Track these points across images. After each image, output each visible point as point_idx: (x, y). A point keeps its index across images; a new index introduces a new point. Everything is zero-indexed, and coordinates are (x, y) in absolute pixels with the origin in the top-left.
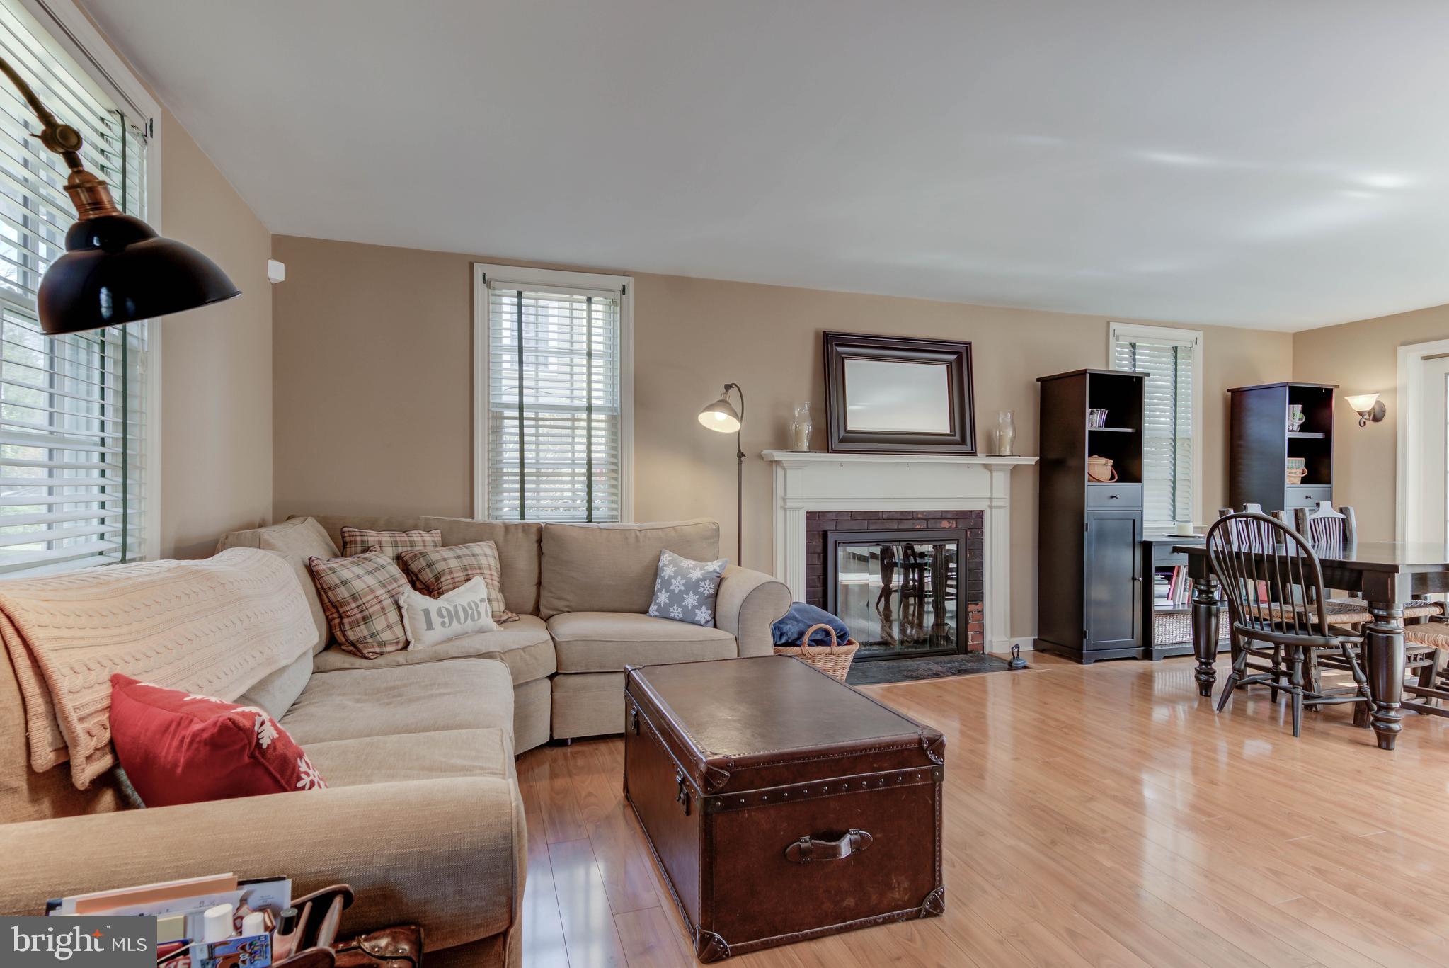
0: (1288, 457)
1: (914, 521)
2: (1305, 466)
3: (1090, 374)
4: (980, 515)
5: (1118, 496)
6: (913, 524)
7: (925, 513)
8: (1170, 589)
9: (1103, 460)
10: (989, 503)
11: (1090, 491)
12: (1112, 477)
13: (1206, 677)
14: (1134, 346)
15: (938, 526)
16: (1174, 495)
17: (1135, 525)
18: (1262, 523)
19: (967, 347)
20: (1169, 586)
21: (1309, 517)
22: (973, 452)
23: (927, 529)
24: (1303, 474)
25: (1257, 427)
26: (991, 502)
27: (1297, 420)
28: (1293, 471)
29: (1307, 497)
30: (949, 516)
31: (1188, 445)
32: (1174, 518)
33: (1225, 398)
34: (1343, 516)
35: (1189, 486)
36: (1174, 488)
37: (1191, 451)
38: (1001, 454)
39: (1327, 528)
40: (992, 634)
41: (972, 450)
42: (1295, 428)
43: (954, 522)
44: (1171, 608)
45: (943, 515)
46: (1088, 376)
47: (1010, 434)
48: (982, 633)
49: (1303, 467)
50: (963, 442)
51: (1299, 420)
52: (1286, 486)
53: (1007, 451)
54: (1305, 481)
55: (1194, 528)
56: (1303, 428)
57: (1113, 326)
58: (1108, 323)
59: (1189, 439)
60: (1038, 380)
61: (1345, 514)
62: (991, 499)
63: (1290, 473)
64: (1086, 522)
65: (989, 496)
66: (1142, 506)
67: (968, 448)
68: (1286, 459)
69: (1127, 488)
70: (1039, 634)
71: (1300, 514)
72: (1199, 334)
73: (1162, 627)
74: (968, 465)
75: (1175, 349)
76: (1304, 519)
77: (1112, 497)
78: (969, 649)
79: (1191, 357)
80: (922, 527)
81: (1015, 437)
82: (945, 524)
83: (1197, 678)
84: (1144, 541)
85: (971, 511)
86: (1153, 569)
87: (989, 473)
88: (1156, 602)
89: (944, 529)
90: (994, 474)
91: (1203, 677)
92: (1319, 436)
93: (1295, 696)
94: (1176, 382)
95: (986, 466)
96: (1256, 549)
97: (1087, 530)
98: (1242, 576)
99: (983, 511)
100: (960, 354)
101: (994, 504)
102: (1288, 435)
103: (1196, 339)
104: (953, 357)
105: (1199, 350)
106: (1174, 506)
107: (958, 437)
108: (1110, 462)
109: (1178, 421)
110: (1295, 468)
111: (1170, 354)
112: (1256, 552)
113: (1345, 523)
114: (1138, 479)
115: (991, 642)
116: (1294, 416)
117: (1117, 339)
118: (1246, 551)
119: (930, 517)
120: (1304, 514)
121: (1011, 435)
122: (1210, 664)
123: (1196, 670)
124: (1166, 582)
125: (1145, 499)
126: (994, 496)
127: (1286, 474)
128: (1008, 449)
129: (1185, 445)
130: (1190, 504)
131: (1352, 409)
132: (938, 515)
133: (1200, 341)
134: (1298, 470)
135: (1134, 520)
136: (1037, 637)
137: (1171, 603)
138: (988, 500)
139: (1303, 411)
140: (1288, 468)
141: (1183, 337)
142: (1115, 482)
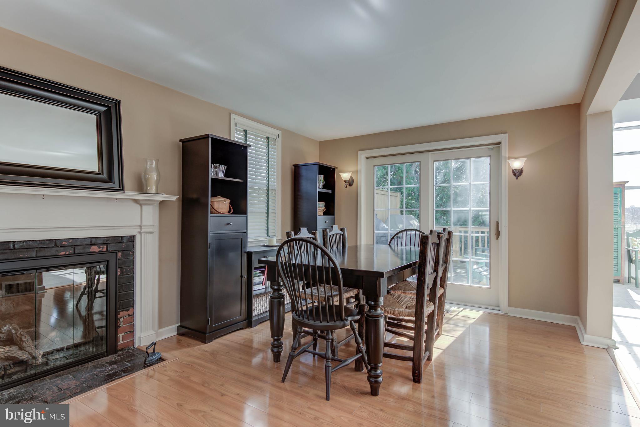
0: (319, 201)
1: (57, 249)
2: (325, 207)
3: (212, 138)
4: (132, 239)
5: (231, 223)
6: (57, 251)
7: (71, 241)
8: (263, 278)
9: (223, 199)
10: (139, 230)
11: (212, 220)
12: (230, 211)
13: (277, 349)
14: (245, 131)
15: (87, 250)
16: (268, 221)
17: (243, 241)
18: (308, 244)
19: (116, 103)
20: (263, 277)
21: (329, 234)
22: (121, 189)
23: (74, 254)
24: (324, 210)
25: (305, 186)
26: (141, 229)
27: (321, 183)
28: (320, 209)
29: (326, 222)
30: (99, 241)
31: (275, 193)
32: (268, 234)
33: (292, 169)
34: (342, 233)
35: (275, 216)
36: (268, 217)
37: (276, 196)
38: (148, 192)
39: (336, 239)
40: (141, 332)
41: (120, 187)
42: (321, 186)
43: (105, 247)
44: (263, 290)
45: (93, 241)
46: (210, 139)
47: (154, 176)
48: (133, 332)
49: (324, 207)
50: (110, 179)
51: (323, 183)
52: (318, 216)
53: (153, 190)
54: (325, 214)
55: (277, 240)
56: (324, 187)
57: (233, 116)
58: (230, 114)
59: (275, 190)
60: (181, 141)
61: (343, 232)
62: (141, 226)
63: (319, 210)
64: (209, 242)
65: (139, 224)
66: (247, 229)
67: (116, 185)
68: (318, 202)
69: (239, 218)
70: (181, 321)
71: (325, 233)
72: (280, 132)
73: (258, 304)
74: (116, 200)
75: (268, 138)
76: (327, 235)
77: (228, 224)
78: (119, 348)
79: (276, 144)
80: (67, 253)
81: (160, 180)
82: (95, 249)
83: (272, 351)
84: (248, 252)
85: (122, 237)
86: (253, 269)
87: (138, 207)
88: (255, 288)
89: (94, 253)
90: (144, 207)
91: (275, 350)
92: (329, 191)
93: (327, 368)
94: (268, 157)
95: (136, 201)
96: (305, 262)
97: (210, 248)
98: (296, 279)
99: (134, 236)
100: (109, 108)
101: (144, 230)
102: (318, 190)
103: (278, 135)
104: (104, 109)
105: (280, 140)
106: (268, 228)
107: (105, 176)
108: (228, 201)
109: (270, 180)
110: (321, 207)
111: (266, 140)
112: (305, 264)
113: (343, 236)
114: (244, 212)
115: (140, 338)
116: (320, 180)
117: (236, 126)
118: (299, 263)
119: (78, 243)
120: (327, 233)
121: (156, 178)
122: (280, 340)
123: (271, 345)
124: (262, 274)
125: (248, 224)
126: (144, 224)
127: (318, 210)
128: (154, 188)
129: (273, 193)
130: (276, 226)
131: (342, 179)
132: (88, 242)
133: (280, 136)
134: (322, 208)
135: (242, 239)
136: (179, 324)
137: (264, 287)
138: (139, 227)
139: (324, 179)
140: (318, 207)
141: (273, 133)
142: (231, 214)
